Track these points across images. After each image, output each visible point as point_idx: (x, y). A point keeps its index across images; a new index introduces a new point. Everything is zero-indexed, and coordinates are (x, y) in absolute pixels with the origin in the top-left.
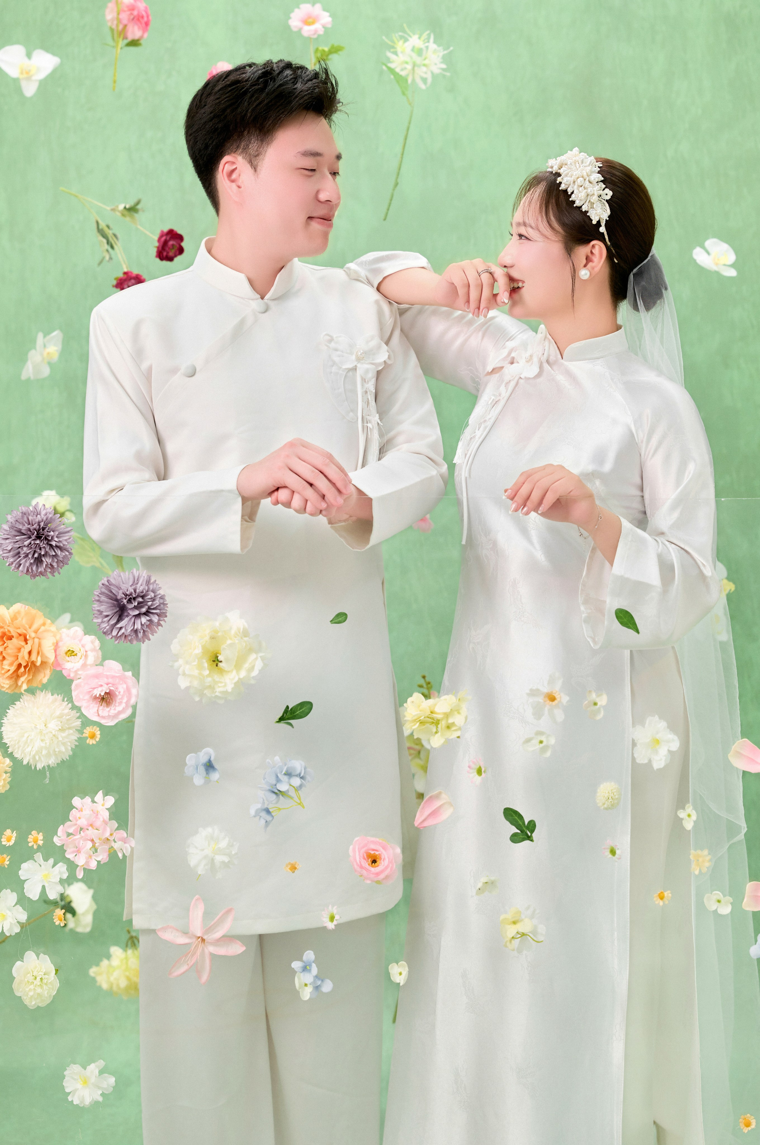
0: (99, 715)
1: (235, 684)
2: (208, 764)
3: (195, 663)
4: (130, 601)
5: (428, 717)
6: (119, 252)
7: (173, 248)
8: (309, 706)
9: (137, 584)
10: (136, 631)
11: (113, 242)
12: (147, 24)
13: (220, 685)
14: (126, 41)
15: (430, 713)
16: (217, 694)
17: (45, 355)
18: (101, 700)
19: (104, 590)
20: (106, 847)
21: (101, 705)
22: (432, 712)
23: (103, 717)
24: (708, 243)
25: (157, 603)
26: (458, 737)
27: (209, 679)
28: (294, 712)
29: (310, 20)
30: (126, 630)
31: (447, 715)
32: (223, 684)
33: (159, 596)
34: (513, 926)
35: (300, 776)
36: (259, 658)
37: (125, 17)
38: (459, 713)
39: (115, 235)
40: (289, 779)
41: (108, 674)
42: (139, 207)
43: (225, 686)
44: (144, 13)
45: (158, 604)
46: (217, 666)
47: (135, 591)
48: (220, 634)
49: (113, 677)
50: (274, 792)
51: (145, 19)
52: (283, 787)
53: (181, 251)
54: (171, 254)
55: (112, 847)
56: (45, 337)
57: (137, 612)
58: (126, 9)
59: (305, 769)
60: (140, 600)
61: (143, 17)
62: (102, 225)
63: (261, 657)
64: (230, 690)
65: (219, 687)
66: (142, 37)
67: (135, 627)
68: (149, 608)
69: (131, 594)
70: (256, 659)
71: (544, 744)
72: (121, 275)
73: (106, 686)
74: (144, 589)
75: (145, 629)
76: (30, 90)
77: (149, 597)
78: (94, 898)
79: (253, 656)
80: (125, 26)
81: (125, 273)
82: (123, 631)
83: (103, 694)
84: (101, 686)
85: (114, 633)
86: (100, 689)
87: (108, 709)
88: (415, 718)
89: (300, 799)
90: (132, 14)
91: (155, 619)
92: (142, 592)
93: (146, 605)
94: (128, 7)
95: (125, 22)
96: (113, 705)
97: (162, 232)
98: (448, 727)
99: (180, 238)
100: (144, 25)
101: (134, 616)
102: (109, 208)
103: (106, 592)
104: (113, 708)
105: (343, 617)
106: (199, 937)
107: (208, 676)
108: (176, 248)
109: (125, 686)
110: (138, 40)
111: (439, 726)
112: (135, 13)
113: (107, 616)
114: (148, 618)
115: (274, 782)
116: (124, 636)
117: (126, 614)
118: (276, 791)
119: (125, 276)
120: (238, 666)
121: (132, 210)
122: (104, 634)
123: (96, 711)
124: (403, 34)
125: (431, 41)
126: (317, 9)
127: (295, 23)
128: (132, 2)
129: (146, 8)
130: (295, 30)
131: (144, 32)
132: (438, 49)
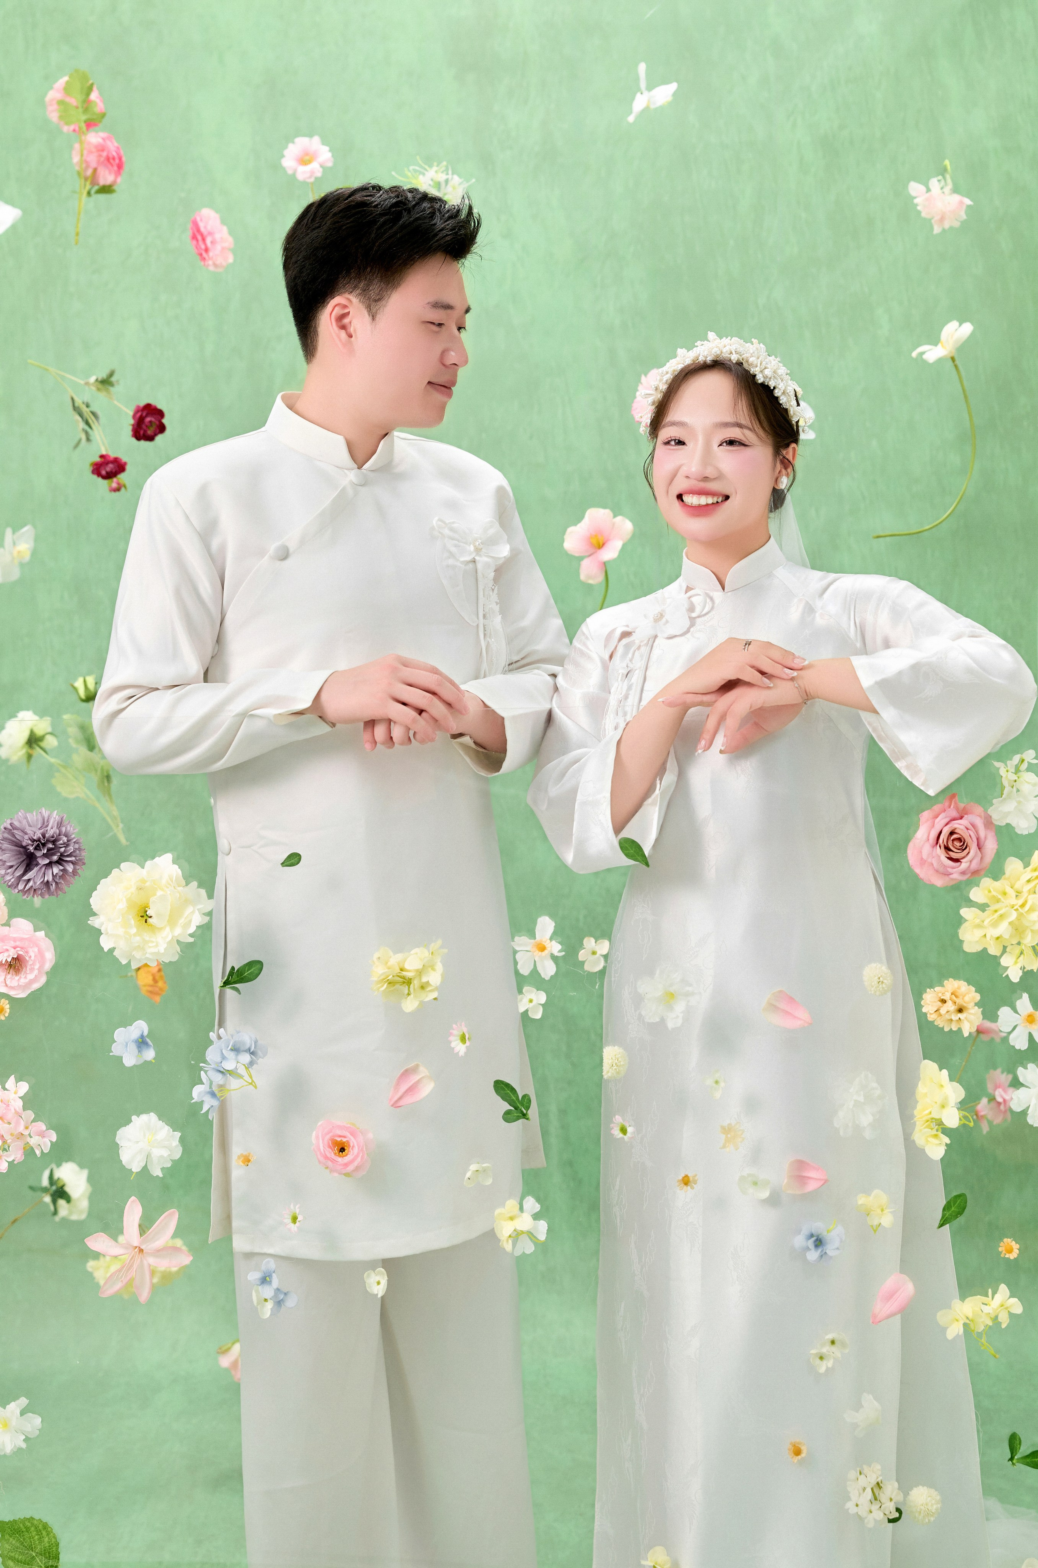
0: (6, 985)
1: (170, 943)
2: (140, 1040)
3: (120, 920)
4: (37, 848)
5: (398, 976)
6: (97, 433)
7: (151, 426)
8: (258, 966)
9: (47, 826)
10: (48, 883)
11: (90, 421)
12: (120, 167)
13: (150, 945)
14: (96, 188)
15: (399, 971)
16: (147, 956)
17: (15, 554)
18: (8, 967)
19: (6, 835)
20: (20, 1144)
21: (9, 973)
22: (401, 970)
23: (12, 988)
25: (71, 849)
26: (435, 999)
27: (138, 938)
28: (242, 974)
29: (307, 158)
30: (35, 883)
31: (420, 973)
32: (154, 944)
33: (74, 840)
34: (510, 1223)
35: (249, 1051)
36: (197, 911)
37: (93, 159)
38: (434, 970)
39: (93, 413)
40: (237, 1055)
41: (14, 936)
42: (113, 379)
43: (157, 946)
44: (114, 154)
45: (72, 851)
46: (146, 922)
47: (44, 836)
48: (148, 884)
49: (22, 939)
50: (220, 1071)
52: (229, 1065)
53: (162, 429)
54: (150, 432)
55: (28, 1143)
56: (14, 533)
57: (47, 861)
58: (94, 150)
59: (256, 1042)
60: (50, 846)
61: (114, 159)
62: (79, 402)
63: (198, 909)
64: (162, 951)
65: (150, 947)
66: (115, 182)
67: (46, 880)
68: (62, 855)
69: (39, 840)
70: (193, 912)
71: (534, 1002)
72: (98, 459)
73: (13, 950)
74: (54, 833)
75: (57, 881)
77: (61, 842)
78: (90, 1179)
79: (190, 909)
80: (95, 170)
81: (102, 456)
82: (31, 883)
83: (9, 960)
84: (7, 950)
85: (21, 887)
86: (6, 954)
87: (17, 978)
88: (382, 977)
89: (251, 1077)
90: (100, 156)
91: (70, 868)
92: (53, 837)
93: (59, 852)
94: (96, 147)
95: (94, 164)
96: (23, 973)
97: (138, 407)
98: (422, 988)
99: (160, 414)
100: (116, 168)
101: (44, 865)
102: (82, 382)
103: (10, 837)
104: (23, 977)
105: (296, 858)
106: (136, 1247)
107: (135, 935)
108: (154, 425)
109: (36, 950)
110: (111, 186)
111: (412, 986)
112: (105, 154)
113: (11, 867)
114: (61, 868)
115: (219, 1060)
116: (33, 890)
117: (35, 863)
118: (222, 1070)
119: (102, 460)
120: (172, 921)
121: (106, 382)
122: (9, 887)
123: (4, 981)
124: (417, 168)
125: (450, 172)
126: (315, 143)
127: (288, 163)
128: (100, 140)
129: (118, 148)
130: (290, 172)
131: (116, 177)
132: (461, 181)
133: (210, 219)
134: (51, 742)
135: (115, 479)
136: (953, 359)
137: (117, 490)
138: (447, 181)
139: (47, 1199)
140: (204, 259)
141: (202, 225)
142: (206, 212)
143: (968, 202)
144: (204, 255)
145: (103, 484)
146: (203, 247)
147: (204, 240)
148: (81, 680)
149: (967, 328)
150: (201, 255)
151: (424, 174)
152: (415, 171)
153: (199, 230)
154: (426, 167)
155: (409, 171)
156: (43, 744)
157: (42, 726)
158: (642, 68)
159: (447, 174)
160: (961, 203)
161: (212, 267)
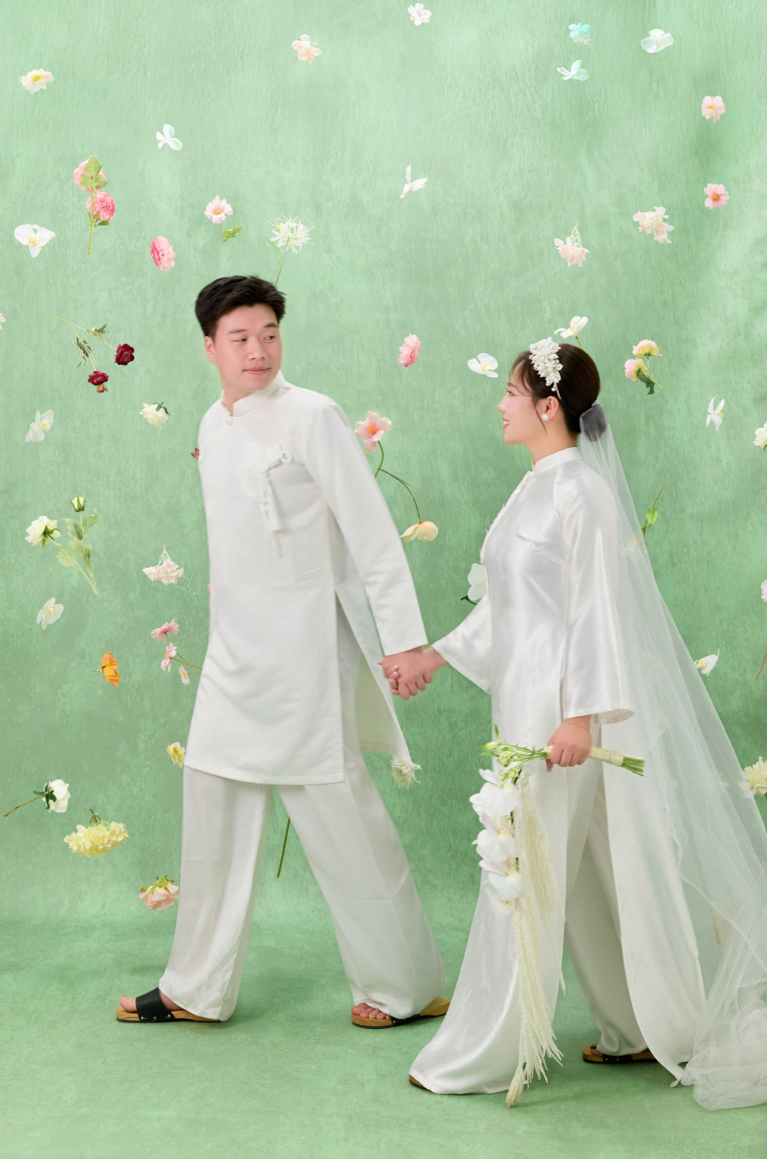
6: (91, 359)
7: (127, 357)
11: (88, 352)
12: (113, 211)
14: (99, 222)
17: (42, 426)
24: (479, 356)
29: (219, 211)
37: (98, 206)
39: (89, 347)
42: (105, 329)
44: (110, 204)
51: (111, 208)
54: (126, 360)
56: (41, 414)
58: (98, 201)
61: (110, 206)
62: (81, 341)
72: (92, 374)
76: (35, 253)
78: (69, 790)
80: (98, 212)
81: (95, 372)
90: (102, 205)
94: (100, 200)
95: (98, 209)
97: (120, 345)
99: (132, 350)
100: (110, 212)
102: (86, 330)
108: (128, 356)
110: (107, 221)
112: (105, 204)
119: (95, 374)
121: (101, 331)
125: (300, 222)
126: (224, 203)
127: (208, 213)
128: (103, 196)
129: (112, 200)
130: (208, 218)
131: (110, 217)
132: (305, 228)
133: (164, 243)
134: (56, 534)
135: (102, 386)
136: (577, 338)
137: (102, 391)
138: (297, 227)
139: (44, 799)
140: (157, 264)
141: (157, 246)
142: (160, 238)
143: (587, 251)
144: (158, 262)
145: (94, 388)
146: (157, 257)
147: (158, 253)
148: (76, 499)
149: (585, 320)
150: (156, 262)
151: (284, 223)
152: (280, 221)
153: (155, 249)
154: (287, 219)
155: (276, 220)
156: (52, 535)
157: (52, 525)
158: (409, 169)
160: (583, 251)
161: (162, 269)
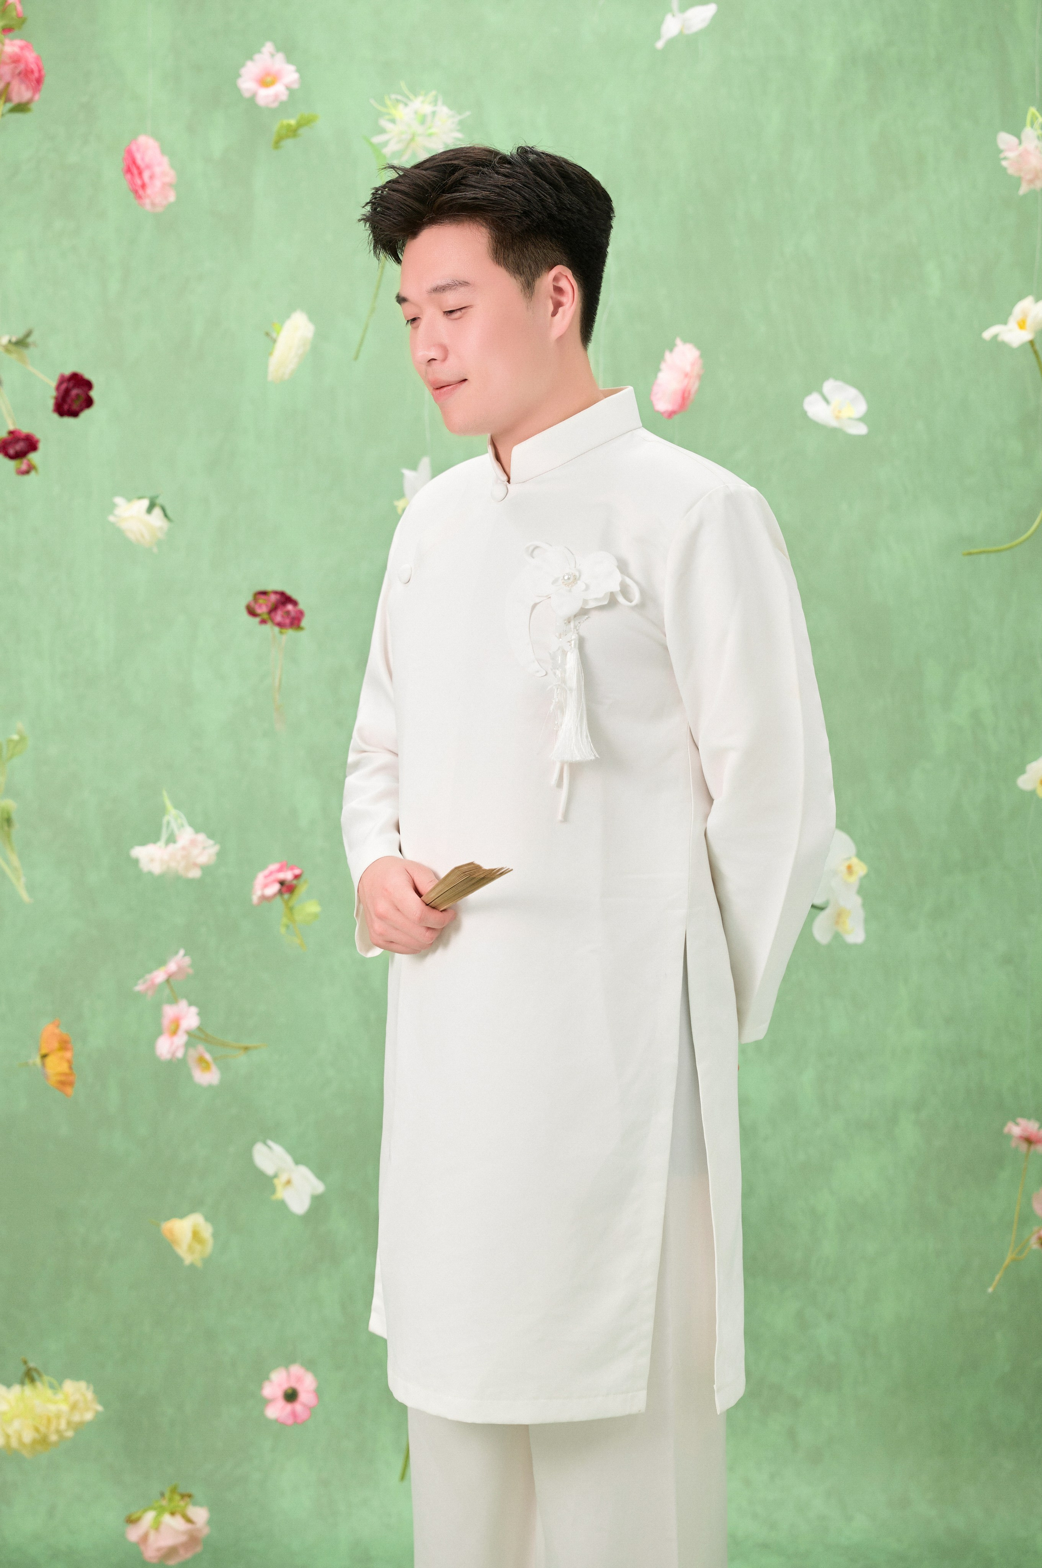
6: (2, 404)
7: (78, 399)
12: (39, 81)
14: (9, 105)
24: (828, 388)
29: (269, 79)
37: (7, 72)
42: (30, 340)
44: (33, 66)
51: (36, 75)
53: (89, 402)
54: (75, 407)
58: (8, 61)
61: (32, 72)
66: (31, 100)
72: (6, 436)
80: (8, 84)
81: (9, 431)
90: (16, 68)
94: (10, 57)
95: (7, 77)
97: (62, 375)
99: (88, 385)
100: (34, 84)
108: (82, 398)
110: (27, 104)
112: (22, 67)
119: (11, 436)
121: (21, 343)
124: (399, 97)
125: (440, 102)
126: (279, 63)
127: (247, 84)
128: (16, 49)
129: (37, 58)
130: (247, 95)
131: (34, 93)
132: (452, 114)
133: (148, 149)
135: (25, 461)
137: (27, 472)
138: (434, 113)
140: (139, 197)
141: (138, 157)
142: (143, 140)
144: (141, 192)
145: (11, 465)
146: (139, 182)
147: (140, 173)
150: (136, 192)
151: (406, 105)
152: (398, 101)
153: (134, 162)
154: (412, 97)
155: (390, 99)
159: (436, 105)
161: (148, 207)
